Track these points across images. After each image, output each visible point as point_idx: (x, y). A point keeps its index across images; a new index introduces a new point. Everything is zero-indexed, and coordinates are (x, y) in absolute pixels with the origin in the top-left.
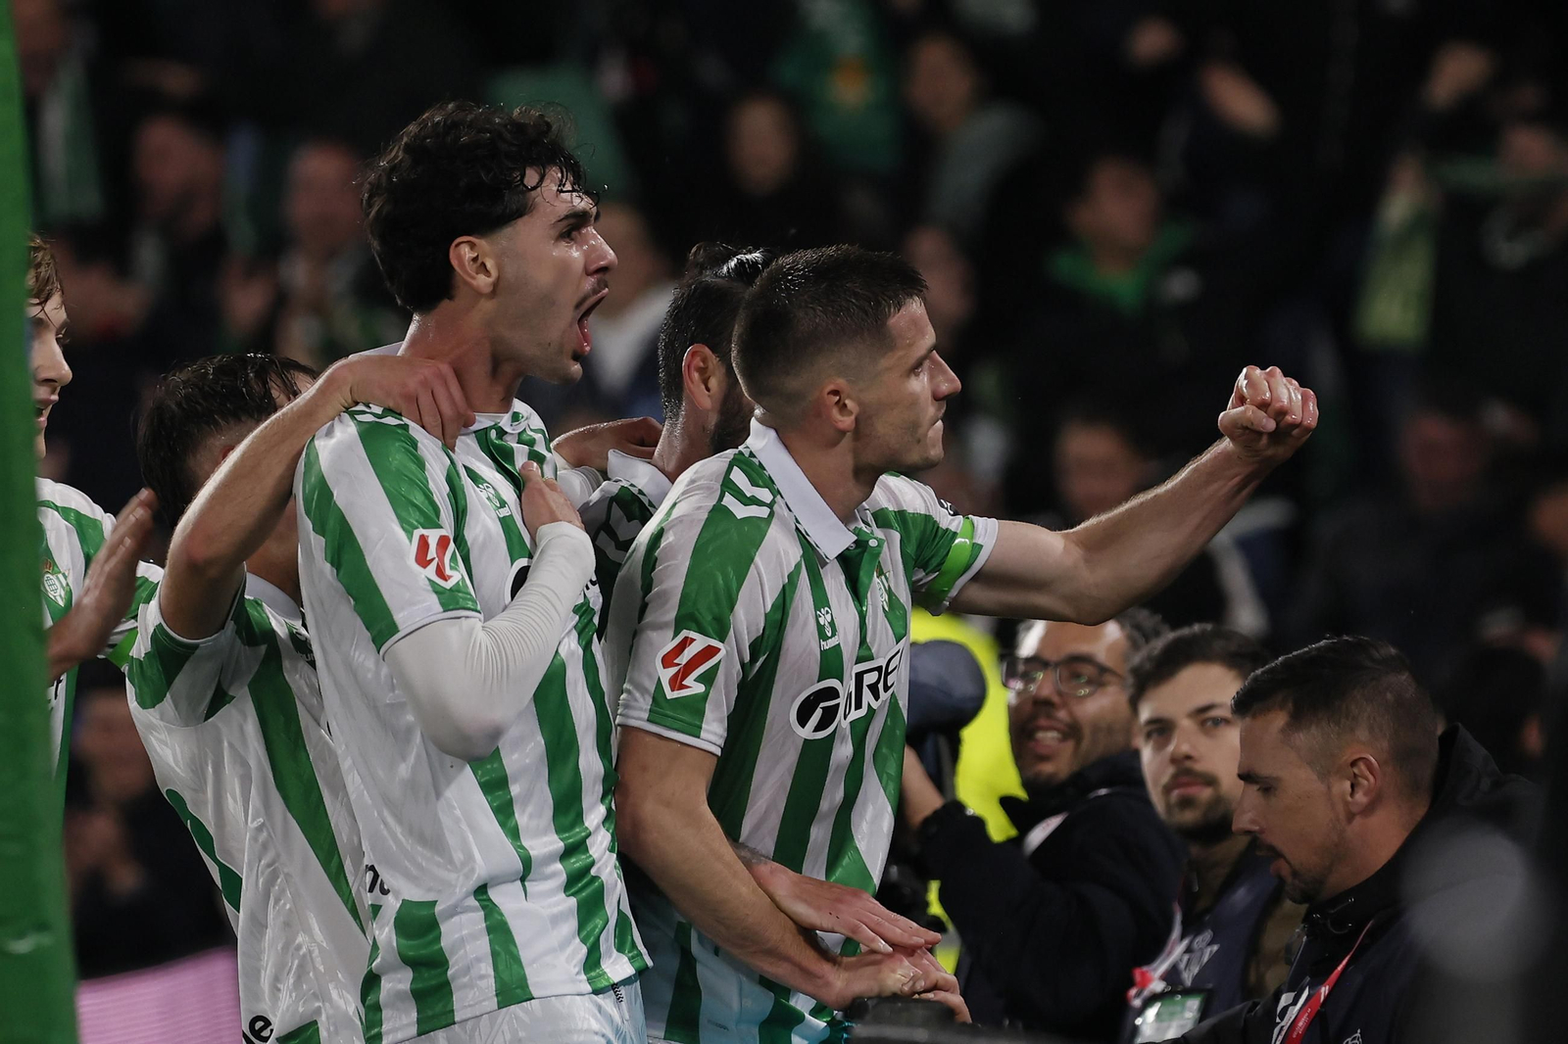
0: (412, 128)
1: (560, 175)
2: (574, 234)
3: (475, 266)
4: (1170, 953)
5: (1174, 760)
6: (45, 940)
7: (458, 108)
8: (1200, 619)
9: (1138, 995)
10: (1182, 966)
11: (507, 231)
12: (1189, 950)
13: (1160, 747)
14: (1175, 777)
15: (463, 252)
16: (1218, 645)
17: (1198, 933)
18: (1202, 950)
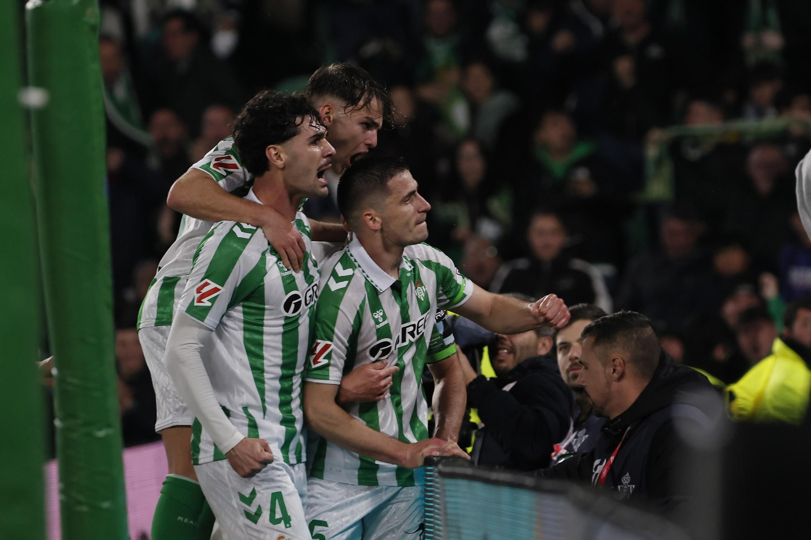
0: (251, 102)
1: (310, 118)
2: (317, 142)
3: (276, 157)
4: (568, 439)
5: (571, 359)
6: (110, 431)
7: (269, 93)
8: (582, 302)
9: (555, 455)
10: (573, 443)
11: (289, 142)
12: (576, 437)
13: (565, 354)
14: (571, 366)
15: (271, 152)
16: (589, 312)
17: (580, 430)
18: (582, 437)
